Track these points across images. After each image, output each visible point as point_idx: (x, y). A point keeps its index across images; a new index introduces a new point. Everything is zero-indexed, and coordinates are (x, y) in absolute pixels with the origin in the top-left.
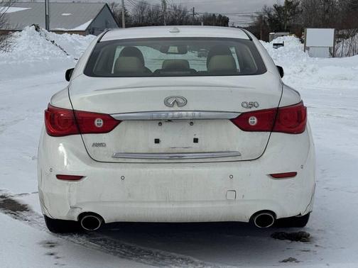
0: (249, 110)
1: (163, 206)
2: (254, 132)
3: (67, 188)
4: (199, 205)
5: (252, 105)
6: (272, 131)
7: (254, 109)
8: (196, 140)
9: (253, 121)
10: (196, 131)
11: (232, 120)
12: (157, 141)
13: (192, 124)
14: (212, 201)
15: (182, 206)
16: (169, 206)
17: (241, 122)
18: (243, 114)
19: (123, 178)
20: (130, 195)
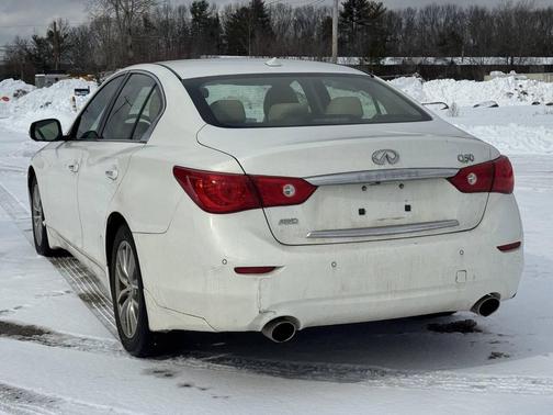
0: (466, 165)
1: (383, 298)
2: (473, 194)
3: (256, 285)
4: (425, 294)
5: (469, 158)
6: (490, 191)
7: (470, 164)
8: (408, 208)
9: (473, 179)
10: (407, 195)
11: (449, 179)
12: (362, 212)
13: (401, 186)
14: (440, 287)
15: (406, 296)
16: (389, 298)
17: (460, 181)
18: (461, 170)
19: (334, 265)
20: (343, 288)
